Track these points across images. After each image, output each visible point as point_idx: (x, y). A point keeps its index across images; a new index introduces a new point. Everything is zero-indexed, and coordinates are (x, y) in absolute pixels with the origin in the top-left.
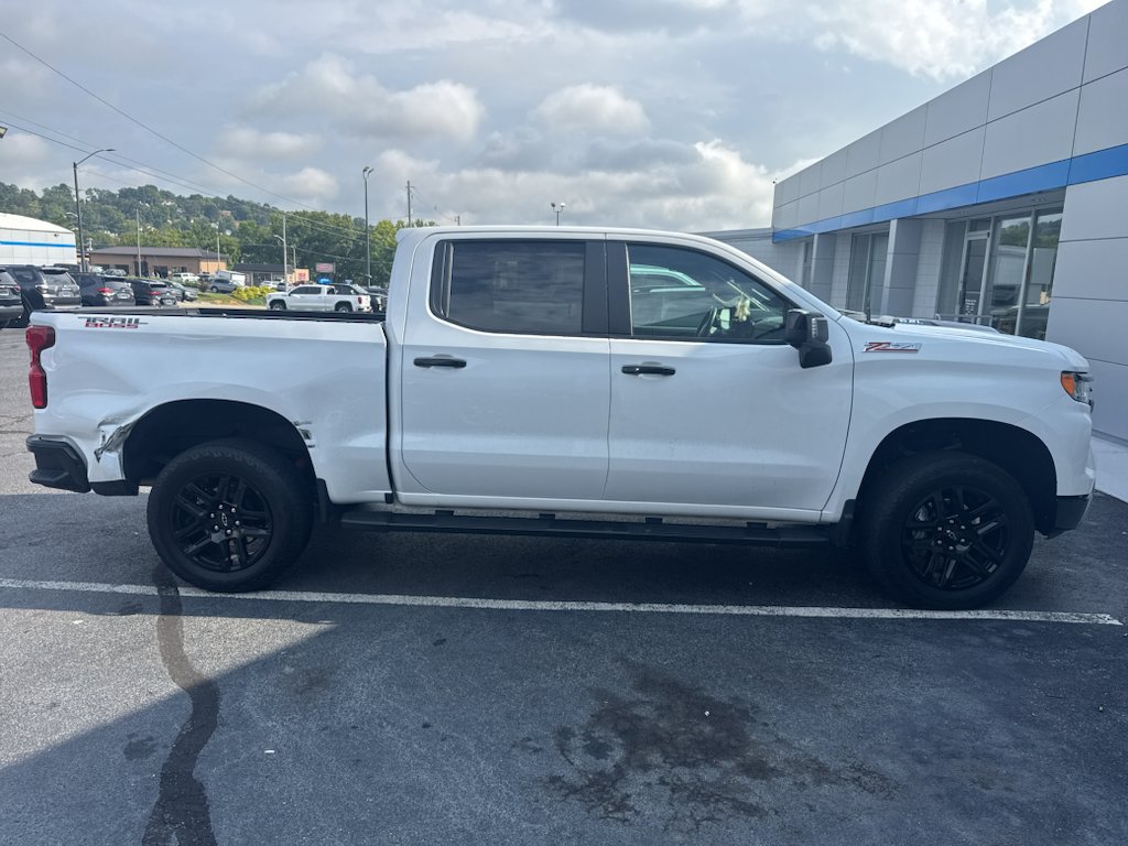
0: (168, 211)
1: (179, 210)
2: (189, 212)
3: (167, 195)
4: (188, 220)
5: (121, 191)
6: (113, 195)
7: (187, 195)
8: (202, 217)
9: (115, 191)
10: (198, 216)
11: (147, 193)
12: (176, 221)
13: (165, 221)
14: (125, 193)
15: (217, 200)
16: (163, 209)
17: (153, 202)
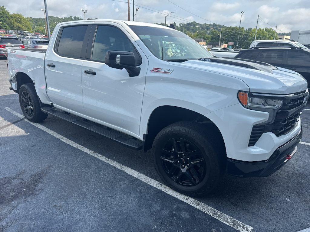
0: (197, 28)
1: (200, 28)
2: (203, 28)
3: (198, 24)
4: (202, 31)
5: (187, 24)
6: (185, 25)
7: (203, 24)
8: (206, 30)
9: (186, 24)
10: (205, 29)
11: (193, 24)
12: (199, 31)
13: (196, 31)
14: (188, 24)
15: (210, 25)
16: (196, 28)
17: (194, 26)
